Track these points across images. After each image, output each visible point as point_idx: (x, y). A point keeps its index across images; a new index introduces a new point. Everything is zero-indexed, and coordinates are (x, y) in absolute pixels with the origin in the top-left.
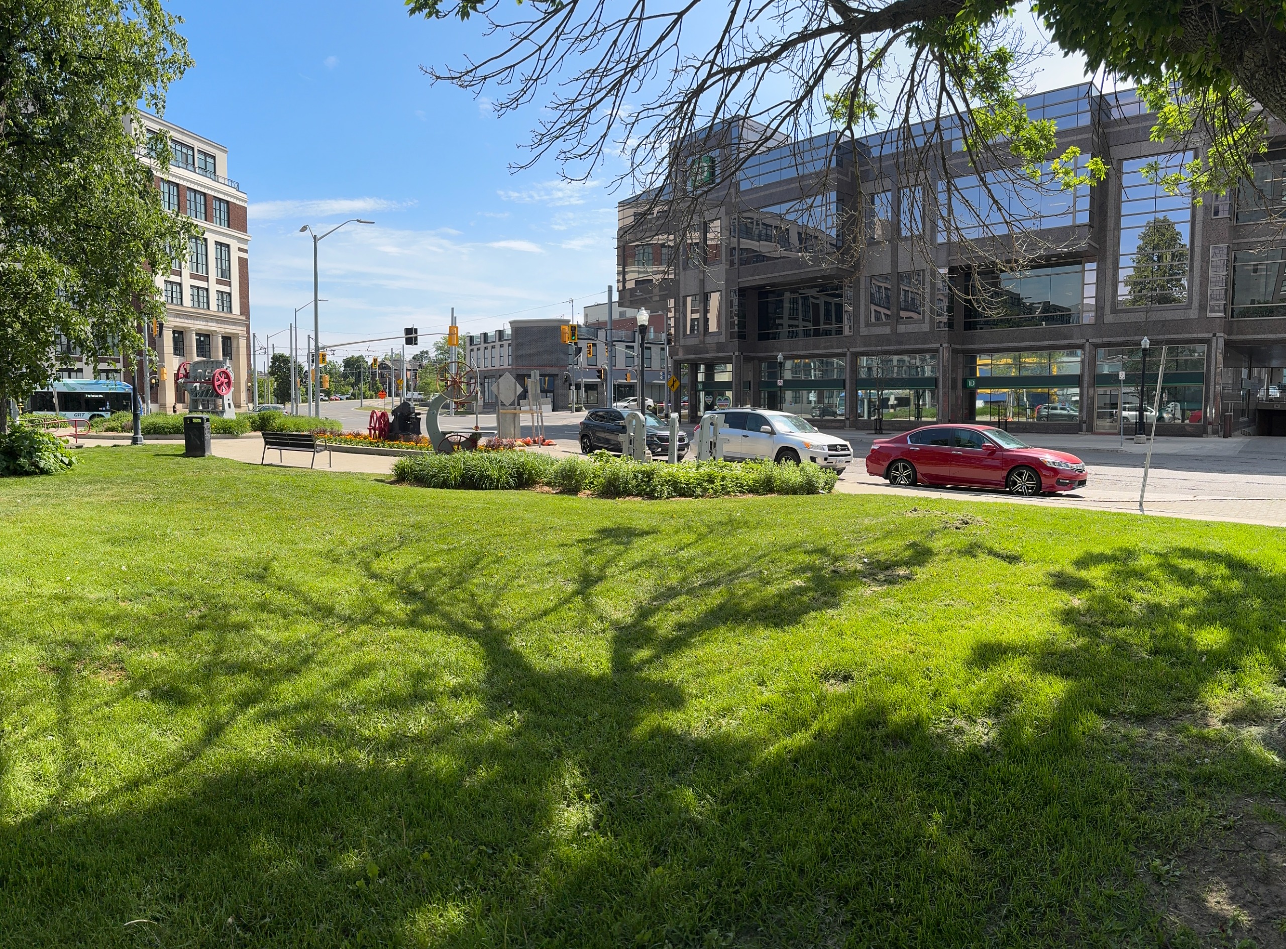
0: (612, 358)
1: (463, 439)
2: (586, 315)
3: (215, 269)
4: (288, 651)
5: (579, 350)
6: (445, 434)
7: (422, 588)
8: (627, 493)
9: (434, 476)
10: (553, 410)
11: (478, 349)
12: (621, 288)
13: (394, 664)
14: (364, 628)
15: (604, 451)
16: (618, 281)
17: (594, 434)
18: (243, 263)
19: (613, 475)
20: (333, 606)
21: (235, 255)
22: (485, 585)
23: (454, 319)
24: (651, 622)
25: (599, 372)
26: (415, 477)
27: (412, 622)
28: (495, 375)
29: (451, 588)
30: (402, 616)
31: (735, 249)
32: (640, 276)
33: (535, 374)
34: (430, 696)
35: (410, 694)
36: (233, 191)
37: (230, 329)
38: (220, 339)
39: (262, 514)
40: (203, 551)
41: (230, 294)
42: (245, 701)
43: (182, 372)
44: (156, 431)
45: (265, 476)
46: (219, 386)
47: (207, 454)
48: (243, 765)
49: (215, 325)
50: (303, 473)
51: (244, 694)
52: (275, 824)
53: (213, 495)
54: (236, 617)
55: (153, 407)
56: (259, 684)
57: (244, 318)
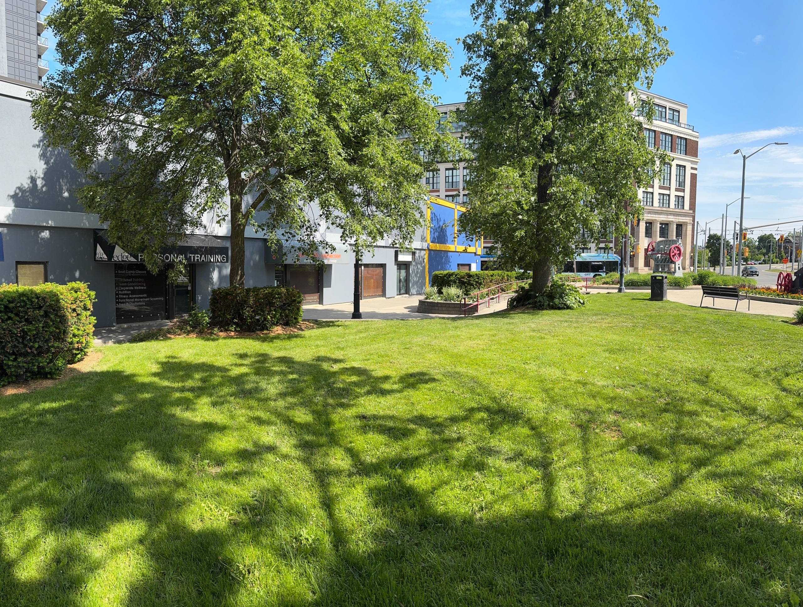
3: (675, 182)
4: (726, 434)
18: (694, 177)
20: (756, 408)
21: (689, 172)
36: (690, 132)
37: (682, 219)
38: (675, 226)
39: (702, 340)
40: (665, 361)
41: (683, 197)
42: (699, 463)
43: (651, 247)
44: (632, 284)
45: (703, 314)
46: (673, 256)
47: (664, 299)
48: (699, 506)
49: (672, 217)
50: (730, 314)
51: (697, 459)
52: (723, 551)
53: (669, 326)
54: (689, 407)
55: (630, 269)
56: (707, 454)
57: (691, 212)
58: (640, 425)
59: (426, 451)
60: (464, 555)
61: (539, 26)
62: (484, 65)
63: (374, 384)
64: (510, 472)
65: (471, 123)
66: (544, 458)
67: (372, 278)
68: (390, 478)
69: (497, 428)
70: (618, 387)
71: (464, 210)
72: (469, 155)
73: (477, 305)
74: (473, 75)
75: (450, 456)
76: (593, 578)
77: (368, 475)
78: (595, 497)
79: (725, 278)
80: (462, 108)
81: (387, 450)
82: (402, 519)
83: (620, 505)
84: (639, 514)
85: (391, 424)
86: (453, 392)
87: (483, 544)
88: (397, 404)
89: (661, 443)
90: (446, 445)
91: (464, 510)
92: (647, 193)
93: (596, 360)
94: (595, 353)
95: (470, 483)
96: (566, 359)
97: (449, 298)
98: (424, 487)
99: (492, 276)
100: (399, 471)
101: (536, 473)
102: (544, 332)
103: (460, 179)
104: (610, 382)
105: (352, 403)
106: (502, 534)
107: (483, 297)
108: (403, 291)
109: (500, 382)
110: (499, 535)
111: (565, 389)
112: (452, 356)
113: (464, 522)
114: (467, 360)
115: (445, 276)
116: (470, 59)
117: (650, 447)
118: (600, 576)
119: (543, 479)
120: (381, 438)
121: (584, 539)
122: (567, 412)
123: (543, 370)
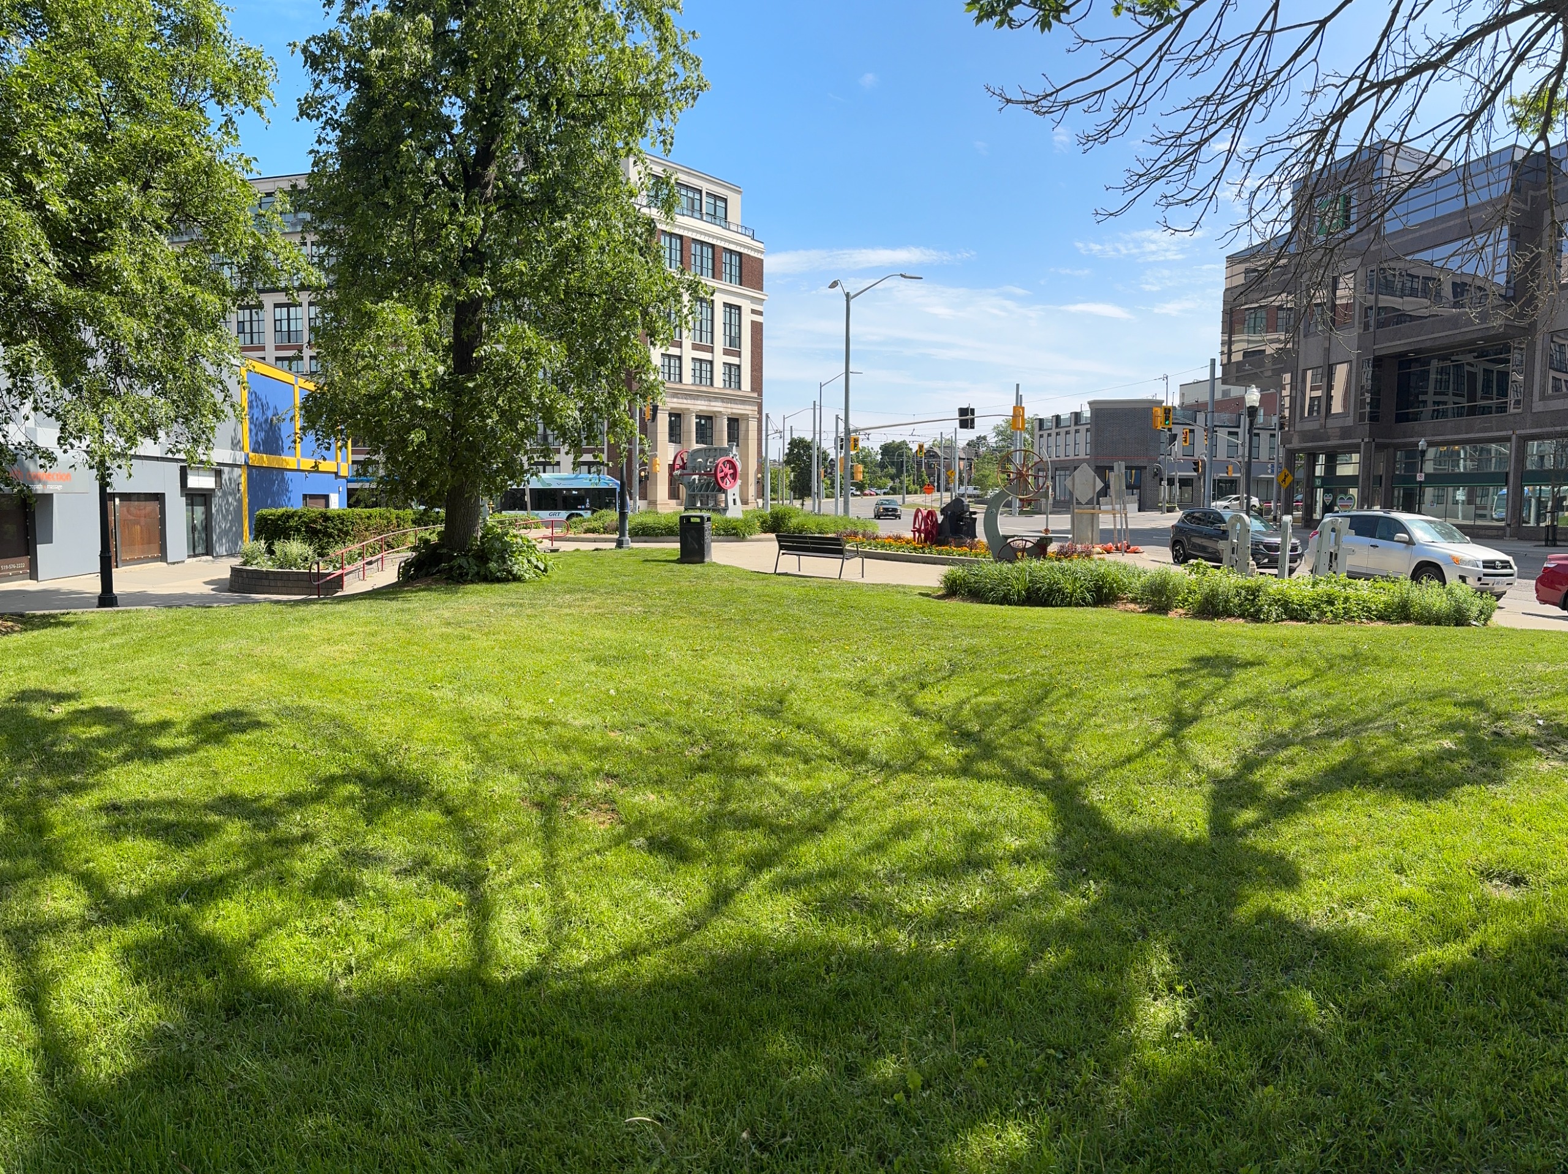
0: (1213, 447)
1: (1029, 545)
2: (1182, 395)
3: (722, 337)
4: (811, 804)
5: (1174, 438)
6: (1006, 537)
7: (977, 728)
8: (1227, 613)
9: (992, 590)
10: (1139, 510)
11: (1049, 435)
12: (1225, 361)
13: (942, 822)
14: (905, 777)
15: (1200, 560)
16: (1222, 353)
17: (1189, 540)
18: (757, 328)
19: (1212, 590)
20: (867, 749)
21: (747, 319)
22: (1055, 725)
23: (1019, 398)
24: (1257, 776)
25: (1196, 464)
26: (970, 591)
27: (965, 770)
28: (1068, 467)
29: (1013, 727)
30: (952, 763)
31: (1371, 308)
32: (1251, 346)
33: (1120, 467)
34: (987, 862)
35: (962, 860)
36: (748, 240)
37: (738, 409)
38: (726, 422)
39: (776, 635)
40: (703, 677)
41: (739, 367)
42: (759, 863)
43: (679, 462)
44: (645, 533)
45: (778, 587)
46: (723, 478)
47: (707, 560)
48: (757, 943)
49: (719, 404)
50: (828, 584)
51: (757, 855)
52: (797, 1020)
53: (714, 610)
54: (746, 759)
55: (641, 504)
56: (775, 844)
57: (755, 395)
58: (652, 797)
59: (241, 864)
60: (315, 1062)
61: (454, 24)
62: (345, 98)
63: (137, 740)
64: (406, 897)
65: (321, 215)
66: (471, 867)
67: (138, 523)
68: (167, 923)
69: (379, 813)
70: (614, 728)
71: (311, 386)
72: (317, 277)
73: (341, 576)
74: (324, 119)
75: (287, 871)
76: (563, 1092)
77: (121, 921)
78: (567, 939)
79: (821, 520)
80: (303, 184)
81: (163, 869)
82: (191, 1001)
83: (612, 952)
84: (649, 966)
85: (172, 817)
86: (294, 747)
87: (353, 1037)
88: (183, 775)
89: (692, 830)
90: (279, 851)
91: (314, 974)
92: (669, 356)
93: (572, 677)
94: (568, 666)
95: (326, 920)
96: (512, 676)
97: (286, 561)
98: (236, 935)
99: (368, 518)
100: (185, 907)
101: (455, 897)
102: (468, 626)
103: (303, 326)
104: (597, 719)
105: (91, 781)
106: (390, 1018)
107: (351, 560)
108: (199, 550)
109: (384, 724)
110: (384, 1019)
111: (510, 734)
112: (293, 676)
113: (315, 997)
114: (321, 684)
115: (280, 517)
116: (317, 86)
117: (672, 838)
118: (575, 1088)
119: (469, 907)
120: (149, 847)
121: (546, 1020)
122: (514, 778)
123: (467, 699)
